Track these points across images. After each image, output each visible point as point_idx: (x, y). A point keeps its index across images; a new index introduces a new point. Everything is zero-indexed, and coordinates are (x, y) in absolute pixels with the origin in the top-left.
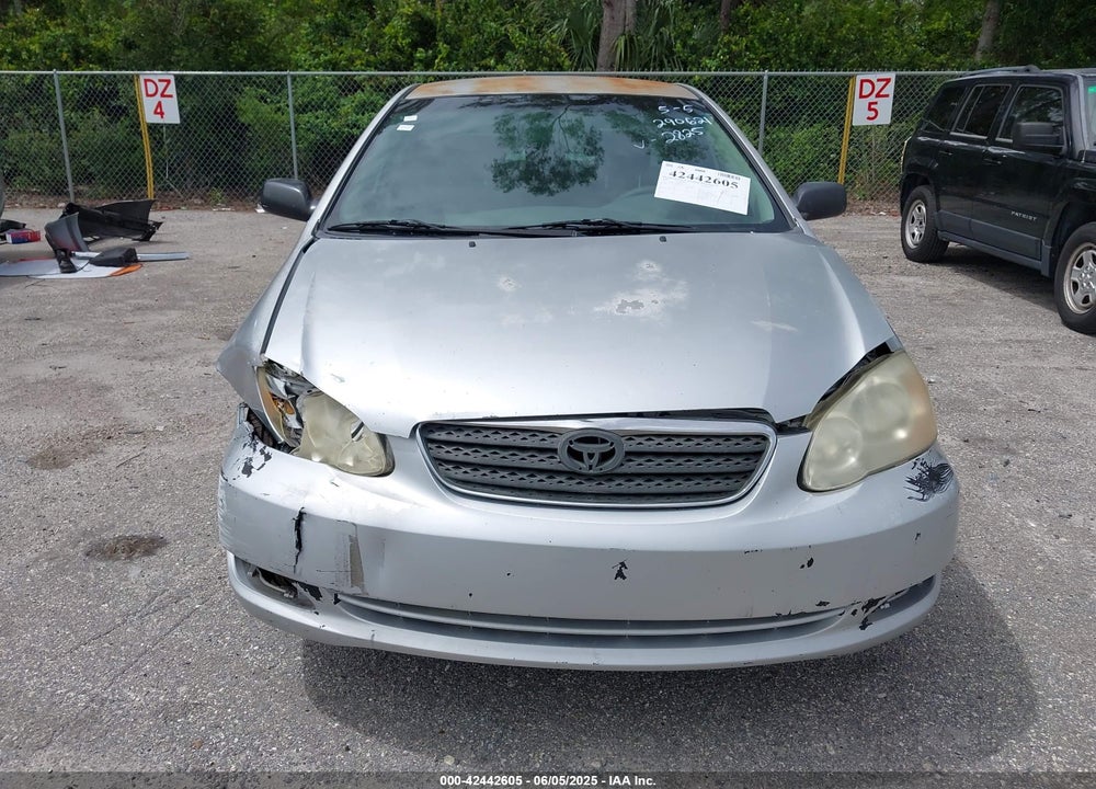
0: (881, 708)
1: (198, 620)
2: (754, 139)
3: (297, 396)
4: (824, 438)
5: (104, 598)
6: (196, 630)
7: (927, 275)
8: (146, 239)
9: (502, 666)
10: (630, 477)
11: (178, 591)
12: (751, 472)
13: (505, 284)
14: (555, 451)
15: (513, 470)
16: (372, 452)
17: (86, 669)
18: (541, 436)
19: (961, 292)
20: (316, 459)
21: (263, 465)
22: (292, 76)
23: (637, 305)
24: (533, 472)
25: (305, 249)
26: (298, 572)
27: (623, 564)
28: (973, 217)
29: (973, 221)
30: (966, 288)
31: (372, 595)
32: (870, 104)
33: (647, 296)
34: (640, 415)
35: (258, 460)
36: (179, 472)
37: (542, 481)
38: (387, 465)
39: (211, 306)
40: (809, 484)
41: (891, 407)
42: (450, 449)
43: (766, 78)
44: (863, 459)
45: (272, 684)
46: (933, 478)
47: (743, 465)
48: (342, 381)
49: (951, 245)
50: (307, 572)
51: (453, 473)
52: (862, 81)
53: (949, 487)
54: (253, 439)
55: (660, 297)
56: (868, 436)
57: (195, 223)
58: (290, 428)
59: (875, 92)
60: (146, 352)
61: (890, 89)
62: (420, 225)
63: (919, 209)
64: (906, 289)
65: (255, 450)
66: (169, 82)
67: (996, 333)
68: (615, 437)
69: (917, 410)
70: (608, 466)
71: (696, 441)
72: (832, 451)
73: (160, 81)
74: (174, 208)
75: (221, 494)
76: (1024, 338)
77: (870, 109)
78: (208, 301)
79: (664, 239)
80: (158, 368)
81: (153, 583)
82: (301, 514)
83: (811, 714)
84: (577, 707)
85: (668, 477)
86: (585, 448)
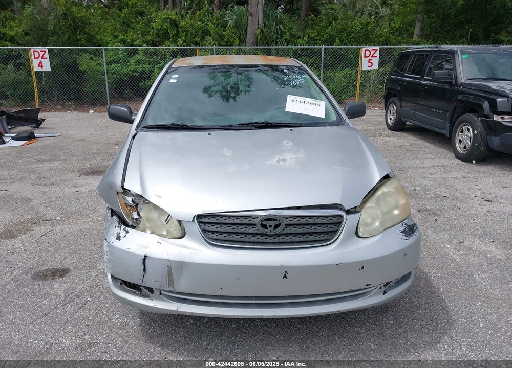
0: (391, 327)
1: (90, 305)
2: (319, 76)
3: (138, 205)
4: (365, 215)
5: (44, 298)
6: (89, 310)
7: (398, 137)
8: (38, 126)
9: (229, 318)
10: (287, 235)
11: (79, 293)
12: (337, 231)
13: (227, 152)
14: (255, 225)
15: (238, 234)
16: (175, 229)
17: (41, 330)
18: (249, 219)
19: (412, 144)
20: (148, 231)
21: (126, 236)
22: (105, 49)
23: (284, 160)
24: (246, 234)
25: (134, 137)
26: (144, 282)
27: (286, 272)
28: (415, 111)
29: (417, 113)
30: (415, 142)
31: (178, 291)
32: (369, 60)
33: (288, 156)
34: (289, 208)
35: (123, 233)
36: (71, 238)
37: (250, 238)
38: (182, 234)
39: (74, 159)
40: (361, 235)
41: (391, 201)
42: (210, 226)
43: (323, 49)
44: (382, 223)
45: (128, 332)
46: (410, 230)
47: (333, 228)
48: (160, 197)
49: (407, 123)
50: (149, 282)
51: (211, 236)
52: (365, 50)
53: (417, 233)
54: (119, 224)
55: (294, 156)
56: (383, 213)
57: (60, 118)
58: (133, 218)
59: (371, 55)
60: (46, 182)
61: (377, 54)
62: (184, 125)
63: (393, 107)
64: (389, 144)
65: (121, 229)
66: (45, 52)
67: (428, 163)
68: (280, 218)
69: (402, 201)
70: (278, 230)
71: (314, 218)
72: (369, 220)
73: (41, 51)
74: (49, 111)
75: (106, 249)
76: (440, 164)
77: (369, 62)
78: (73, 156)
79: (292, 130)
80: (53, 189)
81: (66, 289)
82: (145, 256)
83: (363, 331)
84: (263, 334)
85: (303, 234)
86: (268, 223)
